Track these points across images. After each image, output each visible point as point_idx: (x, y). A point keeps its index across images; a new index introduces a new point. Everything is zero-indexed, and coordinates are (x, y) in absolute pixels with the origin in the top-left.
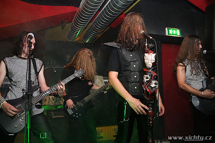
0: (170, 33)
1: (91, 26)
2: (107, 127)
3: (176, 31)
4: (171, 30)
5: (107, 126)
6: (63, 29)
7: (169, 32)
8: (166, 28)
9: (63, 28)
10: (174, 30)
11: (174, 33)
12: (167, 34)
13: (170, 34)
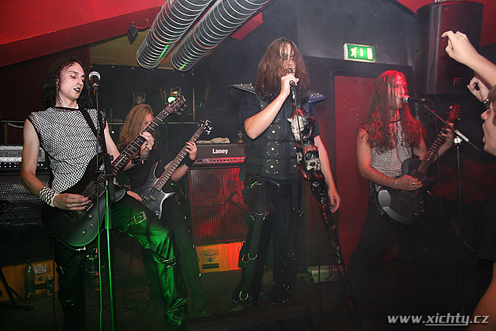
0: (352, 55)
1: (192, 37)
2: (225, 245)
3: (365, 50)
4: (356, 48)
5: (227, 243)
6: (131, 44)
7: (350, 52)
8: (346, 45)
9: (132, 41)
10: (361, 49)
11: (362, 55)
12: (346, 58)
13: (353, 58)
